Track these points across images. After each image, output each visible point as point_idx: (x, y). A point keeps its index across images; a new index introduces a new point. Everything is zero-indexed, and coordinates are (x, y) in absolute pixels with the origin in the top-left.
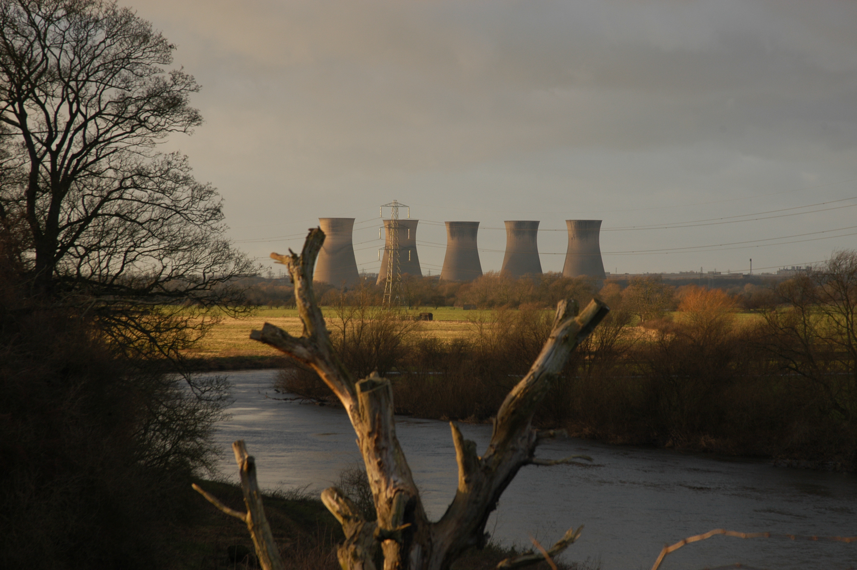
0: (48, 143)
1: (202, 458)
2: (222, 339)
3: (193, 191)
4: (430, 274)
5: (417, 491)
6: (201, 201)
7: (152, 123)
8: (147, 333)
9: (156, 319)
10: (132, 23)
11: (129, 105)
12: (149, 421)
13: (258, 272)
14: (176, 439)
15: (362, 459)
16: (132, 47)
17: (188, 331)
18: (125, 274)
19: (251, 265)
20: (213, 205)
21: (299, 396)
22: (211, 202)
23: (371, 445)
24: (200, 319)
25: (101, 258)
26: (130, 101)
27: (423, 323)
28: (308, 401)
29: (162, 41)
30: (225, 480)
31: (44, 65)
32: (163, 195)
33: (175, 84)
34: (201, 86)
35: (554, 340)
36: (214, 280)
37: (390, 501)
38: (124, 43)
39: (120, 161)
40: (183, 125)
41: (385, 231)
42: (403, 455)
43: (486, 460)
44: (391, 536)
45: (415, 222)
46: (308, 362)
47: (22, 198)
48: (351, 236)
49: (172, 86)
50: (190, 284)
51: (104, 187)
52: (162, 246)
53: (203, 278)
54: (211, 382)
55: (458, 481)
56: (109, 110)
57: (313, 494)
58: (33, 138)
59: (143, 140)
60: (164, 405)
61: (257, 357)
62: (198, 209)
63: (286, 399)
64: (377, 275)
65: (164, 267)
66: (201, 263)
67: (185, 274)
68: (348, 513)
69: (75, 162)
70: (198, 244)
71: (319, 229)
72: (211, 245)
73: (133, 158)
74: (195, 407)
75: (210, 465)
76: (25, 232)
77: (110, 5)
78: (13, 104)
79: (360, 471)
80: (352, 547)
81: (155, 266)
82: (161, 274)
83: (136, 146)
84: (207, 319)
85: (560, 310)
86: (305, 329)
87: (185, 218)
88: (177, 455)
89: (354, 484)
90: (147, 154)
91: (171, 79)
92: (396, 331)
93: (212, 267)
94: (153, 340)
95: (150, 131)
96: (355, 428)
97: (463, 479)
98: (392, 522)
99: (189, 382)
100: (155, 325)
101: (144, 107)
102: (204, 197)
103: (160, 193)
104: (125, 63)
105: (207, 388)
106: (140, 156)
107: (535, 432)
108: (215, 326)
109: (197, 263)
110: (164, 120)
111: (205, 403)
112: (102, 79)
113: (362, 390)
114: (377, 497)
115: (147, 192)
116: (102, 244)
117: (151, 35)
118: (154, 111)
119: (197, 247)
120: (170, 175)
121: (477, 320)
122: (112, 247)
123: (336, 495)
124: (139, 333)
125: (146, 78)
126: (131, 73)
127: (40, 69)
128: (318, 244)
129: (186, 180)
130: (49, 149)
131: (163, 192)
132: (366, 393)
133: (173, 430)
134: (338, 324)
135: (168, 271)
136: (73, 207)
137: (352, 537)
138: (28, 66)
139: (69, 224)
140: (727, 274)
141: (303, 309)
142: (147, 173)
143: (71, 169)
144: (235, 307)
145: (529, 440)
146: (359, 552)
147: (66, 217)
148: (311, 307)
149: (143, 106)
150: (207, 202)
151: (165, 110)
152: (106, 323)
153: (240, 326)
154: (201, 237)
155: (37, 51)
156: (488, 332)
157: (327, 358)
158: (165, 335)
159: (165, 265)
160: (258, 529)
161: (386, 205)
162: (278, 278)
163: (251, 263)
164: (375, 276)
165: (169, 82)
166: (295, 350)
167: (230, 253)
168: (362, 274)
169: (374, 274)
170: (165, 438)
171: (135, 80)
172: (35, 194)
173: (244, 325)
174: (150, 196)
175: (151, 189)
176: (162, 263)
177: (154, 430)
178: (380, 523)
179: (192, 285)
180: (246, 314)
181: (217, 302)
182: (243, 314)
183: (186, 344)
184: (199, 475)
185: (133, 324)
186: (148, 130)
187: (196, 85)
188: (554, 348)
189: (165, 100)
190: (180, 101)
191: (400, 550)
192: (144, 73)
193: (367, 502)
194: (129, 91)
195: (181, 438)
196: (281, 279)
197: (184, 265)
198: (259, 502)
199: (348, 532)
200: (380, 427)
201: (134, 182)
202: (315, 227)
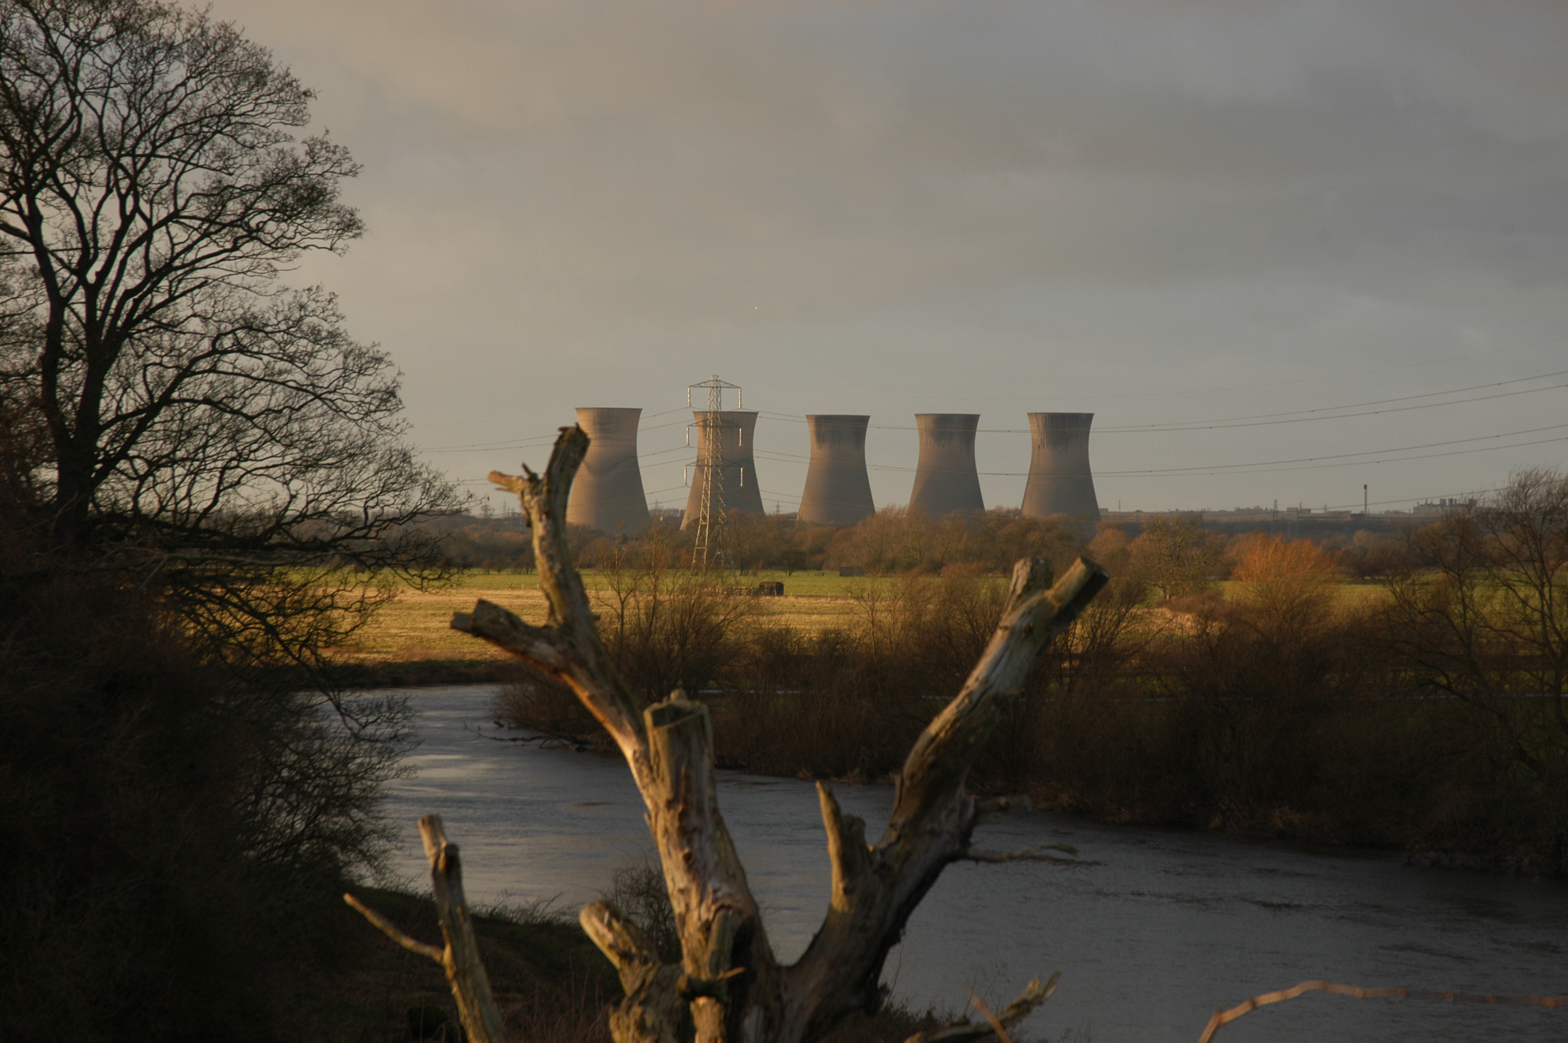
0: (80, 271)
1: (360, 847)
2: (397, 629)
3: (346, 357)
4: (778, 511)
5: (756, 908)
6: (361, 377)
7: (271, 234)
8: (262, 617)
9: (277, 593)
10: (236, 51)
11: (229, 199)
12: (264, 778)
13: (464, 506)
14: (314, 810)
15: (654, 848)
16: (235, 94)
17: (335, 614)
18: (220, 510)
19: (452, 494)
20: (382, 384)
21: (539, 734)
22: (379, 378)
23: (672, 824)
24: (358, 593)
25: (178, 480)
26: (232, 193)
27: (764, 599)
28: (555, 743)
29: (290, 84)
30: (402, 887)
31: (73, 126)
32: (290, 365)
33: (314, 162)
34: (362, 166)
35: (1007, 633)
36: (385, 521)
37: (706, 927)
38: (220, 86)
39: (212, 303)
40: (328, 237)
41: (697, 432)
42: (731, 842)
43: (883, 853)
44: (707, 990)
45: (753, 416)
46: (556, 671)
47: (32, 371)
48: (634, 440)
49: (308, 166)
50: (339, 529)
51: (184, 350)
52: (288, 459)
53: (363, 516)
54: (379, 707)
55: (830, 892)
56: (192, 209)
57: (564, 914)
58: (52, 259)
59: (255, 264)
60: (291, 750)
61: (461, 661)
62: (355, 390)
63: (514, 740)
64: (683, 512)
65: (293, 497)
66: (360, 491)
67: (331, 509)
68: (630, 948)
69: (129, 304)
70: (354, 455)
71: (578, 429)
72: (379, 457)
73: (236, 298)
74: (348, 753)
75: (376, 859)
76: (39, 433)
77: (195, 18)
78: (16, 199)
79: (650, 872)
80: (637, 1010)
81: (277, 495)
82: (286, 509)
83: (242, 275)
84: (371, 593)
85: (1018, 577)
86: (552, 612)
87: (330, 408)
88: (314, 841)
89: (640, 894)
90: (263, 290)
91: (307, 153)
92: (717, 614)
93: (380, 498)
94: (271, 630)
95: (268, 248)
96: (643, 792)
97: (841, 886)
98: (710, 966)
99: (338, 707)
100: (275, 602)
101: (256, 205)
102: (366, 369)
103: (286, 361)
104: (222, 125)
105: (371, 719)
106: (250, 293)
107: (972, 800)
108: (385, 604)
109: (352, 490)
110: (292, 228)
111: (366, 746)
112: (180, 153)
113: (656, 724)
114: (683, 919)
115: (261, 359)
116: (180, 454)
117: (269, 73)
118: (275, 211)
119: (353, 461)
120: (305, 328)
121: (865, 595)
122: (198, 460)
123: (607, 916)
124: (246, 618)
125: (261, 151)
126: (234, 143)
127: (66, 134)
128: (577, 456)
129: (333, 338)
130: (82, 281)
131: (291, 359)
132: (664, 729)
133: (307, 796)
134: (610, 602)
135: (299, 505)
136: (126, 386)
137: (637, 992)
138: (45, 128)
139: (119, 417)
140: (1321, 512)
141: (548, 574)
142: (261, 325)
143: (124, 317)
144: (422, 571)
145: (961, 815)
146: (649, 1021)
147: (114, 405)
148: (562, 571)
149: (255, 202)
150: (371, 378)
151: (296, 210)
152: (186, 600)
153: (431, 605)
154: (360, 442)
155: (62, 101)
156: (885, 618)
157: (592, 664)
158: (293, 621)
159: (294, 493)
160: (464, 977)
161: (699, 386)
162: (500, 517)
163: (451, 490)
164: (679, 515)
165: (303, 158)
166: (534, 650)
167: (414, 471)
168: (655, 510)
169: (676, 511)
170: (293, 810)
171: (241, 155)
172: (55, 363)
173: (439, 603)
174: (266, 367)
175: (268, 355)
176: (289, 489)
177: (273, 795)
178: (688, 967)
179: (344, 530)
180: (442, 583)
181: (389, 561)
182: (436, 583)
183: (333, 638)
184: (355, 879)
185: (235, 600)
186: (263, 246)
187: (352, 163)
188: (1006, 648)
189: (295, 192)
190: (322, 193)
191: (725, 1016)
192: (256, 142)
193: (663, 927)
194: (230, 174)
195: (322, 810)
196: (506, 519)
197: (329, 492)
198: (467, 927)
199: (630, 982)
200: (688, 790)
201: (237, 341)
202: (571, 424)
